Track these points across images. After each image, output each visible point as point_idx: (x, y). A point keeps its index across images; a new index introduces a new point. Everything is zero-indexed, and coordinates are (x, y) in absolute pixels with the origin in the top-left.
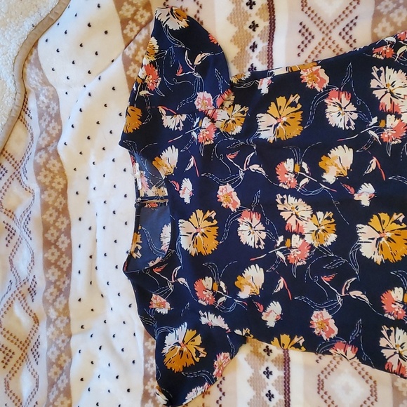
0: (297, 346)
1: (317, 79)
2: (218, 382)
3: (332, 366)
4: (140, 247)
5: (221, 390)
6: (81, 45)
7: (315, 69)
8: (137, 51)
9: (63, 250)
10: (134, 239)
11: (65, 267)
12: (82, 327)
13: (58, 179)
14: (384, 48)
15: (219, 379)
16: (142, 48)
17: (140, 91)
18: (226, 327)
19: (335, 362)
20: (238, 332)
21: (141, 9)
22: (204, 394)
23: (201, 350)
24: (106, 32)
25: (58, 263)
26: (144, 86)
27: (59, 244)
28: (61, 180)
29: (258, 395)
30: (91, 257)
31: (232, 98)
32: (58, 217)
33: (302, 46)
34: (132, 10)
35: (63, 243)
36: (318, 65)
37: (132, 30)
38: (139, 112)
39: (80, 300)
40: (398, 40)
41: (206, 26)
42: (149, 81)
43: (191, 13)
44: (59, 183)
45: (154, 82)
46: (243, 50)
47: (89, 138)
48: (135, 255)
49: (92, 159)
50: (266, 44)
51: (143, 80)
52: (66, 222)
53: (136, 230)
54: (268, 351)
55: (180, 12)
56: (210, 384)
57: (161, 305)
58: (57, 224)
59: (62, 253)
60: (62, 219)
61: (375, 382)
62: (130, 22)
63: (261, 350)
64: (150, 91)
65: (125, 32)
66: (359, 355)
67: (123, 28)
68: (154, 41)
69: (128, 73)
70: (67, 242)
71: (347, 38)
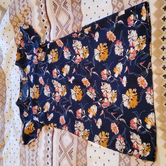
0: (55, 127)
1: (61, 44)
2: (38, 138)
3: (64, 133)
4: (21, 96)
5: (38, 140)
6: (3, 35)
7: (59, 40)
8: (18, 35)
9: (4, 97)
10: (20, 94)
11: (4, 102)
12: (8, 121)
13: (3, 75)
14: (75, 34)
15: (38, 137)
16: (19, 35)
17: (20, 48)
18: (38, 121)
19: (65, 132)
20: (41, 122)
21: (18, 23)
22: (34, 141)
23: (34, 128)
24: (10, 30)
25: (2, 101)
26: (20, 46)
27: (3, 95)
28: (4, 75)
29: (46, 142)
30: (10, 99)
31: (42, 50)
32: (3, 87)
33: (57, 34)
34: (16, 23)
35: (4, 95)
36: (60, 39)
37: (16, 29)
38: (20, 54)
39: (7, 112)
40: (78, 31)
41: (33, 28)
42: (22, 44)
43: (30, 24)
44: (3, 77)
45: (23, 45)
46: (44, 35)
47: (9, 62)
48: (20, 99)
49: (11, 69)
50: (49, 33)
51: (20, 44)
52: (5, 89)
53: (20, 91)
54: (49, 128)
55: (27, 24)
56: (36, 138)
57: (26, 114)
58: (3, 89)
59: (4, 98)
60: (4, 87)
61: (73, 138)
62: (16, 27)
63: (48, 128)
64: (22, 48)
65: (15, 30)
66: (69, 130)
67: (14, 29)
68: (21, 33)
69: (16, 42)
70: (5, 95)
71: (67, 31)
